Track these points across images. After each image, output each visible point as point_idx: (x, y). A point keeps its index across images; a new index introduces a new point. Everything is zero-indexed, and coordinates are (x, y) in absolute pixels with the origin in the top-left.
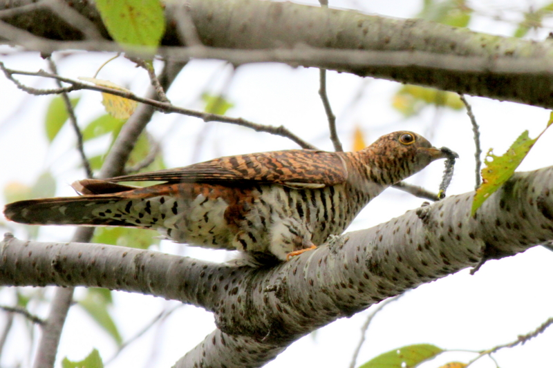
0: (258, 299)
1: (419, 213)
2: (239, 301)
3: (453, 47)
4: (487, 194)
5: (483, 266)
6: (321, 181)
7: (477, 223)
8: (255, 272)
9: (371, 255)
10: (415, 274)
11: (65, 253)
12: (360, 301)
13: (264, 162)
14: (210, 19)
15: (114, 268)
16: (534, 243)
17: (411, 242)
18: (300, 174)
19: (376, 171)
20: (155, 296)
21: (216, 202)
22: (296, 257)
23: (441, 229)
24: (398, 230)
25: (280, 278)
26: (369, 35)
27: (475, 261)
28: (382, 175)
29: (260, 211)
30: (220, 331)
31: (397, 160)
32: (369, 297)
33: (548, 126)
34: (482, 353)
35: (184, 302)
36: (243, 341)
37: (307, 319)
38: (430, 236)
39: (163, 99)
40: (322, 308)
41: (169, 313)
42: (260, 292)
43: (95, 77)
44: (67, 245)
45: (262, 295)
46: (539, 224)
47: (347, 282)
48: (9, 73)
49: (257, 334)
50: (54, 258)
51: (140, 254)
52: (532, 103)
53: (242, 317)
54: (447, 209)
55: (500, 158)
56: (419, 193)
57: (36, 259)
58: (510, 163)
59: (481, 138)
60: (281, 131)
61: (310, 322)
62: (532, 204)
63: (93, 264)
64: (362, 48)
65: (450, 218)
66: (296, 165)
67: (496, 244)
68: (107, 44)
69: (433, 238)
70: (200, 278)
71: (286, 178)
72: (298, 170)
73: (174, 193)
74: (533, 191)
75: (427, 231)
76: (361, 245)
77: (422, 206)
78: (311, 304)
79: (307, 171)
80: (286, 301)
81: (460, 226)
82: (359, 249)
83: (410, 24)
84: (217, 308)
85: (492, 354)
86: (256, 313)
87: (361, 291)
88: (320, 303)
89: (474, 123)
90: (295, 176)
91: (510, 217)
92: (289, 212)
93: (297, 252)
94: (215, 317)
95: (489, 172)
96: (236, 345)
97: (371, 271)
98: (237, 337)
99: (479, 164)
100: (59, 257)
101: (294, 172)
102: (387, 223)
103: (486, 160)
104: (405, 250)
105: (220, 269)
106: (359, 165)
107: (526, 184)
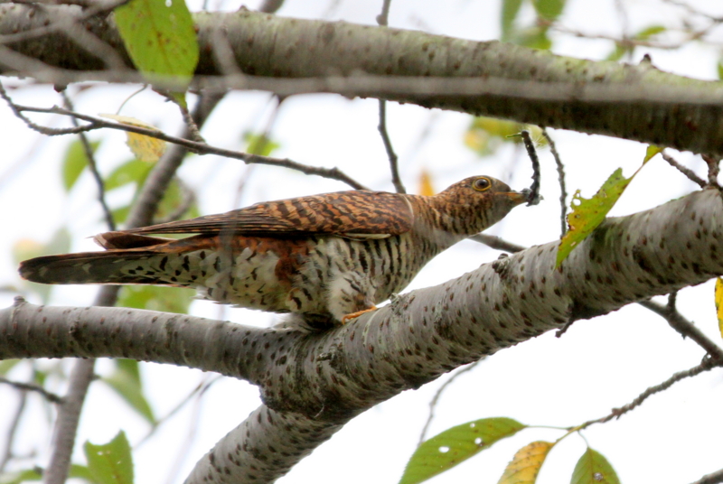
0: (310, 369)
1: (495, 266)
2: (288, 371)
3: (533, 72)
4: (574, 243)
5: (571, 327)
6: (386, 231)
7: (563, 277)
8: (306, 338)
9: (441, 316)
10: (492, 338)
11: (85, 319)
12: (428, 370)
13: (319, 209)
14: (250, 43)
15: (142, 336)
16: (630, 300)
17: (487, 300)
18: (362, 222)
19: (447, 218)
20: (191, 367)
21: (266, 256)
22: (353, 320)
23: (521, 284)
24: (471, 286)
25: (335, 345)
26: (435, 59)
27: (561, 322)
28: (454, 223)
29: (316, 264)
30: (266, 407)
31: (473, 208)
32: (439, 365)
33: (644, 163)
34: (570, 429)
35: (224, 375)
36: (294, 419)
37: (367, 391)
38: (509, 292)
39: (197, 138)
40: (384, 378)
41: (207, 387)
42: (312, 361)
43: (117, 114)
44: (87, 309)
45: (315, 365)
46: (636, 278)
47: (413, 349)
48: (18, 110)
49: (309, 410)
50: (73, 325)
51: (173, 319)
52: (625, 137)
53: (291, 390)
54: (528, 261)
55: (588, 201)
56: (496, 243)
57: (52, 325)
58: (600, 207)
59: (566, 179)
60: (335, 174)
61: (371, 395)
62: (627, 255)
63: (118, 330)
64: (428, 74)
65: (532, 271)
66: (356, 211)
67: (585, 301)
68: (131, 74)
69: (511, 295)
70: (242, 345)
71: (346, 229)
72: (359, 218)
73: (215, 246)
74: (628, 238)
75: (505, 288)
76: (428, 305)
77: (499, 258)
78: (371, 374)
79: (369, 218)
80: (342, 371)
81: (544, 280)
82: (426, 309)
83: (483, 46)
84: (262, 381)
85: (582, 431)
86: (307, 385)
87: (429, 358)
88: (382, 373)
89: (558, 161)
90: (356, 226)
91: (602, 270)
92: (351, 265)
93: (354, 314)
94: (260, 391)
95: (576, 217)
96: (285, 423)
97: (440, 334)
98: (285, 413)
99: (564, 209)
100: (78, 323)
101: (354, 221)
102: (460, 278)
103: (572, 203)
104: (480, 309)
105: (265, 335)
106: (427, 209)
107: (620, 230)
